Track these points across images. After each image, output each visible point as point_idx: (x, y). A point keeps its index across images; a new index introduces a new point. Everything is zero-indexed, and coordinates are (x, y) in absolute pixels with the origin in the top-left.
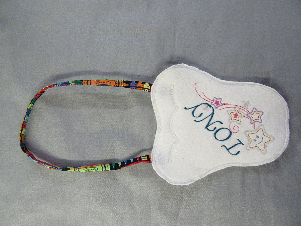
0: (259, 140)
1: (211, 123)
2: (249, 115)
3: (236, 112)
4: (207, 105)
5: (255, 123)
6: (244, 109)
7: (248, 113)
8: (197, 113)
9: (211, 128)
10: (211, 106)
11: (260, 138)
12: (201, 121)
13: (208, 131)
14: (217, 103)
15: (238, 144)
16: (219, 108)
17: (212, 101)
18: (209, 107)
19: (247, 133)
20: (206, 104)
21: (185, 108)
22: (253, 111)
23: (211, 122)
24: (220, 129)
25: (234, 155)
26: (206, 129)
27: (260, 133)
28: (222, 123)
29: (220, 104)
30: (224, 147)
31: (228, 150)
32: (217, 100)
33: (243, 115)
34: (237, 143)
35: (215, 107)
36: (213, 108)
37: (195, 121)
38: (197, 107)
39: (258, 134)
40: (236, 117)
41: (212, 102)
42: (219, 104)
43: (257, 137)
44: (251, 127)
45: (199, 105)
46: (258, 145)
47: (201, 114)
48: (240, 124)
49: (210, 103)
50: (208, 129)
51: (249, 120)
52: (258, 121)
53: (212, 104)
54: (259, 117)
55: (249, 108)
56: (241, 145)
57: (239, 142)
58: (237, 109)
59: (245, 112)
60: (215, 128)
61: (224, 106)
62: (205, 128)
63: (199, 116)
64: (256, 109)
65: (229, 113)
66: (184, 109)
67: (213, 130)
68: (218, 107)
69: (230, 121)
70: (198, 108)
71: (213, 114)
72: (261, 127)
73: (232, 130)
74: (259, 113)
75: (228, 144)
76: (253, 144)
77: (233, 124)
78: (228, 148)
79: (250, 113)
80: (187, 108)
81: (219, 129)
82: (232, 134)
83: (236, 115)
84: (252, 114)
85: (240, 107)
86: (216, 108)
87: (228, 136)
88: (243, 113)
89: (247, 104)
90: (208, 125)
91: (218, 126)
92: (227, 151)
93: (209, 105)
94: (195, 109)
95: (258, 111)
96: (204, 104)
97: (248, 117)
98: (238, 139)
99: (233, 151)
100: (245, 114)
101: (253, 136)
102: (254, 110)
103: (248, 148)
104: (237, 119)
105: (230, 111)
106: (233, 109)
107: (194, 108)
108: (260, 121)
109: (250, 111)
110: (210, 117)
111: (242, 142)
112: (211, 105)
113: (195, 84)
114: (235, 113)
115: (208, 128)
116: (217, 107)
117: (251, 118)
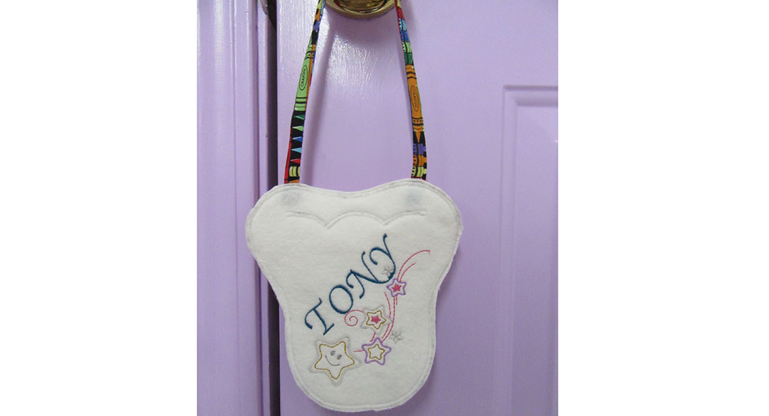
0: (333, 359)
1: (360, 278)
2: (378, 342)
3: (383, 320)
4: (392, 271)
5: (364, 352)
6: (388, 332)
7: (382, 340)
8: (377, 255)
9: (352, 279)
10: (390, 278)
11: (337, 362)
12: (363, 262)
13: (346, 275)
14: (397, 288)
15: (325, 325)
16: (388, 292)
17: (399, 280)
18: (389, 275)
19: (345, 340)
20: (395, 270)
21: (385, 236)
22: (386, 347)
23: (362, 280)
24: (351, 296)
25: (305, 319)
26: (349, 271)
27: (346, 361)
28: (361, 297)
29: (394, 294)
30: (319, 302)
31: (314, 309)
32: (401, 289)
33: (378, 331)
34: (326, 322)
35: (390, 285)
36: (387, 281)
37: (364, 253)
38: (389, 255)
39: (345, 358)
40: (372, 320)
41: (397, 280)
42: (394, 291)
43: (339, 357)
44: (356, 344)
45: (391, 259)
46: (324, 358)
47: (376, 263)
48: (361, 326)
49: (395, 276)
50: (349, 275)
51: (368, 342)
52: (367, 356)
53: (394, 280)
54: (375, 359)
55: (392, 340)
56: (323, 329)
57: (328, 328)
58: (388, 321)
59: (382, 335)
60: (352, 287)
61: (391, 300)
62: (351, 271)
63: (372, 260)
64: (389, 352)
65: (380, 309)
66: (383, 235)
67: (348, 284)
68: (390, 290)
69: (366, 311)
70: (387, 256)
71: (377, 281)
72: (357, 362)
73: (350, 315)
74: (382, 359)
75: (325, 309)
76: (326, 350)
77: (361, 316)
78: (317, 309)
79: (381, 342)
80: (386, 239)
81: (351, 292)
82: (343, 315)
83: (376, 320)
84: (380, 346)
85: (390, 326)
86: (388, 287)
87: (339, 307)
88: (381, 331)
89: (397, 337)
90: (356, 274)
91: (356, 291)
92: (312, 307)
93: (392, 274)
94: (385, 253)
95: (385, 355)
96: (395, 266)
97: (374, 340)
98: (333, 325)
99: (313, 318)
100: (380, 334)
101: (340, 349)
102: (387, 350)
103: (319, 343)
104: (370, 322)
105: (384, 310)
106: (388, 313)
107: (386, 250)
108: (368, 359)
109: (384, 343)
110: (370, 276)
111: (328, 332)
112: (393, 278)
113: (429, 251)
114: (380, 317)
115: (352, 275)
116: (390, 287)
117: (374, 345)
